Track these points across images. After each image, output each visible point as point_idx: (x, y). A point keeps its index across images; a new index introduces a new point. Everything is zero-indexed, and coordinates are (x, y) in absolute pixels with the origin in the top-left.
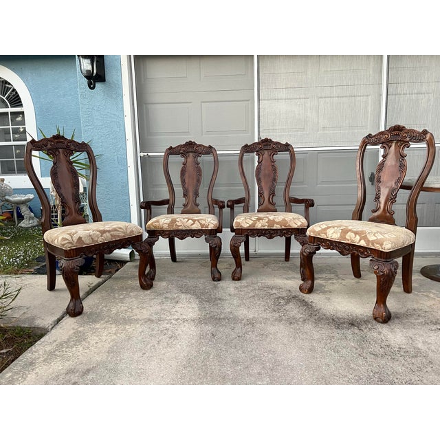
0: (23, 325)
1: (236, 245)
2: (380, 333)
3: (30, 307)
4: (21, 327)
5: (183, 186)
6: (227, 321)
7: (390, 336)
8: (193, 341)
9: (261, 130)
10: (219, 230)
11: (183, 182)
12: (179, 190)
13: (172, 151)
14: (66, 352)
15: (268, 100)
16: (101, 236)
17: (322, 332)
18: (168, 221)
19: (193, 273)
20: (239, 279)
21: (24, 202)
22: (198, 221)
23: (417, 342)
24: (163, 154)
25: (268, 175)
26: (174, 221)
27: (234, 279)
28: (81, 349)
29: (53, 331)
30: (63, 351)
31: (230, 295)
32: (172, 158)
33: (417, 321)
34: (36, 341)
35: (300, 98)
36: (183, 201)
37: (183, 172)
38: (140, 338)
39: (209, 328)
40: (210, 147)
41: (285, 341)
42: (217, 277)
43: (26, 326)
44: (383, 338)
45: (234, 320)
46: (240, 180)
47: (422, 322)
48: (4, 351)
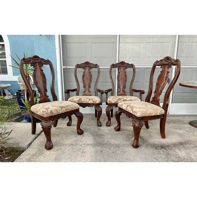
0: (14, 146)
1: (109, 111)
2: (175, 151)
3: (16, 138)
4: (13, 147)
5: (84, 83)
6: (106, 145)
7: (179, 153)
8: (93, 154)
9: (120, 57)
10: (101, 104)
11: (83, 81)
12: (81, 84)
13: (78, 66)
14: (36, 159)
15: (123, 43)
16: (61, 110)
17: (149, 151)
18: (78, 99)
19: (88, 122)
20: (109, 126)
21: (6, 88)
22: (92, 99)
23: (191, 155)
24: (74, 67)
25: (123, 79)
26: (80, 99)
27: (107, 126)
28: (42, 157)
29: (28, 149)
30: (34, 158)
31: (106, 133)
32: (78, 69)
33: (190, 146)
34: (21, 154)
35: (138, 43)
36: (84, 89)
37: (83, 76)
38: (69, 153)
39: (99, 148)
40: (96, 65)
41: (134, 155)
42: (100, 125)
43: (15, 147)
44: (177, 154)
45: (110, 144)
46: (110, 80)
47: (192, 147)
48: (7, 158)
